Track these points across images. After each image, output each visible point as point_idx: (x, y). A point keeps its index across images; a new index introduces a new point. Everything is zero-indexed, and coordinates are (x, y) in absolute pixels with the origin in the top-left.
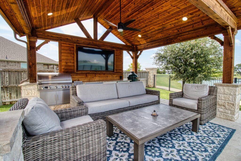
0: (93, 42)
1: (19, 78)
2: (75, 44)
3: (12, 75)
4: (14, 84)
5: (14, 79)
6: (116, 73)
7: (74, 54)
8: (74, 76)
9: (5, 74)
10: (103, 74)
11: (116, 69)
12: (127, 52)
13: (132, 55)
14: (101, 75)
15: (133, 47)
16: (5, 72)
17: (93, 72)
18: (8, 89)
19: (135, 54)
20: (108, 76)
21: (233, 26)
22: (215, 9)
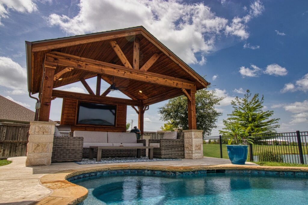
0: (95, 98)
1: (15, 134)
2: (78, 100)
3: (10, 131)
4: (9, 140)
5: (10, 135)
6: (118, 128)
7: (76, 109)
8: (73, 129)
9: (4, 128)
10: (104, 128)
11: (117, 124)
12: (132, 107)
13: (138, 110)
14: (100, 129)
15: (138, 101)
16: (4, 127)
17: (92, 126)
18: (3, 145)
19: (141, 109)
20: (109, 130)
21: (189, 88)
22: (157, 82)
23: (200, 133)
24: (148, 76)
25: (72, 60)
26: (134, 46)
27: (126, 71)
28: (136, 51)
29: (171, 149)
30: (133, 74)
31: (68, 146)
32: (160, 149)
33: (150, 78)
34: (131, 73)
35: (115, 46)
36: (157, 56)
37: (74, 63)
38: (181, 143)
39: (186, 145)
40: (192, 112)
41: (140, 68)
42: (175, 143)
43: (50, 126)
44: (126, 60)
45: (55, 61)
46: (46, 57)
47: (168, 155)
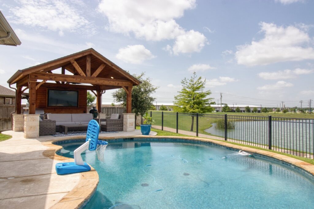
0: (61, 86)
2: (47, 89)
11: (79, 105)
12: (91, 91)
13: (96, 93)
14: (66, 109)
15: (96, 87)
17: (60, 107)
19: (98, 92)
20: (73, 110)
21: (127, 85)
22: (103, 84)
23: (133, 115)
24: (97, 80)
25: (46, 76)
26: (87, 60)
27: (81, 79)
28: (88, 64)
29: (114, 126)
30: (87, 80)
31: (47, 126)
32: (106, 126)
33: (99, 82)
34: (85, 79)
37: (47, 77)
38: (121, 122)
39: (124, 123)
40: (129, 101)
41: (91, 75)
42: (116, 122)
43: (37, 117)
44: (81, 71)
45: (36, 78)
46: (30, 76)
47: (111, 129)
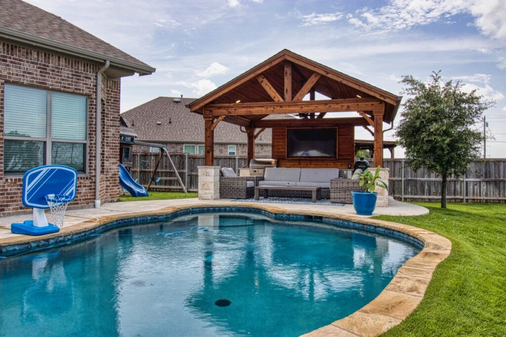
0: (309, 123)
2: (286, 129)
6: (339, 159)
7: (285, 139)
11: (338, 155)
12: (364, 128)
17: (306, 158)
20: (329, 163)
24: (303, 106)
25: (223, 109)
26: (285, 73)
27: (275, 107)
28: (287, 78)
29: (345, 192)
30: (284, 108)
33: (306, 108)
34: (281, 107)
35: (262, 81)
36: (316, 76)
37: (225, 111)
41: (293, 98)
43: (211, 170)
44: (275, 94)
45: (211, 113)
